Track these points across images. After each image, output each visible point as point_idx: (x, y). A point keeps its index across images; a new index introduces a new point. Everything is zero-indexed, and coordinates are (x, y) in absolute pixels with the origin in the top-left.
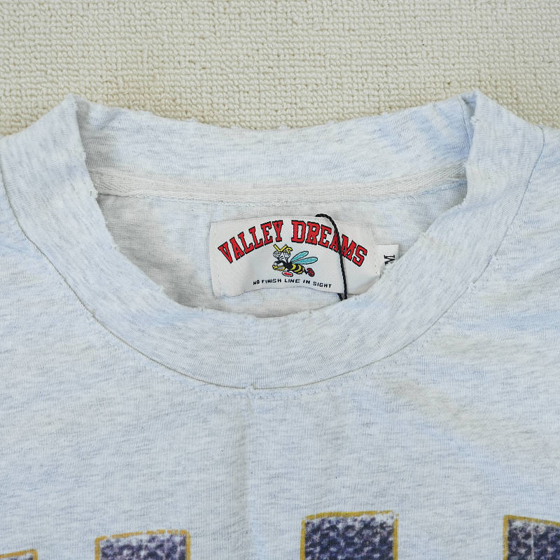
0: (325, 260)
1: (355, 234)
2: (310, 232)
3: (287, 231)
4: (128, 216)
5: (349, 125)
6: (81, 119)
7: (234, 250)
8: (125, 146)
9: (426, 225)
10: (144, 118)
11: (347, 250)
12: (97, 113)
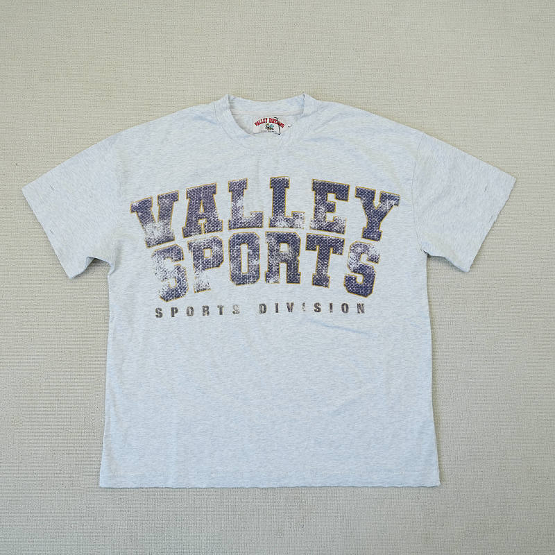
0: (276, 126)
1: (282, 122)
2: (273, 121)
3: (268, 120)
4: (236, 118)
5: (281, 101)
6: (229, 98)
7: (258, 124)
8: (236, 104)
9: (296, 121)
10: (241, 99)
11: (279, 124)
12: (232, 97)
